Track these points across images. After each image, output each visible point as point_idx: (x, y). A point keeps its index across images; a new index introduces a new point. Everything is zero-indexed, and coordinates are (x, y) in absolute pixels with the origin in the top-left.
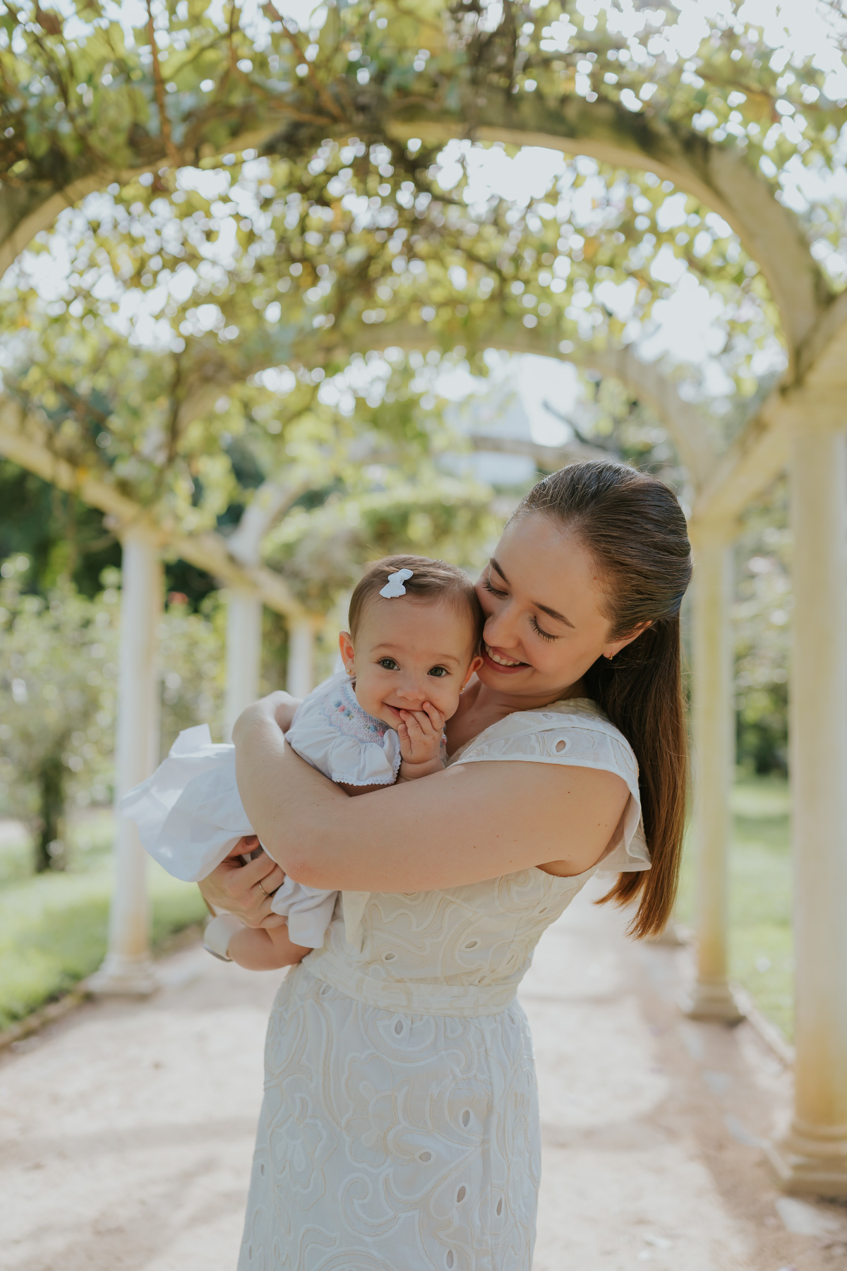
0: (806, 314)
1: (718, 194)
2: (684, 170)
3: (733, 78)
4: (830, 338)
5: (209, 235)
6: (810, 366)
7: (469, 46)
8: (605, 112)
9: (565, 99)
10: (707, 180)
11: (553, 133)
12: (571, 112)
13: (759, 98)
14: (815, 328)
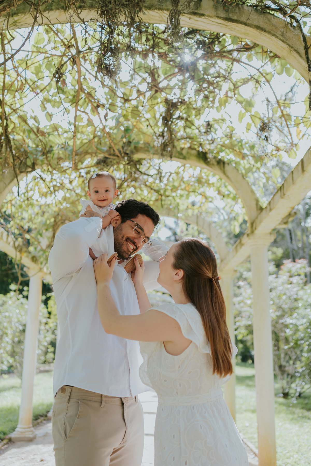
0: (254, 213)
1: (228, 177)
2: (217, 170)
3: (232, 147)
4: (261, 222)
5: (71, 182)
6: (256, 229)
7: (161, 145)
8: (194, 152)
9: (182, 149)
10: (224, 173)
11: (179, 158)
12: (184, 152)
13: (239, 153)
14: (257, 218)
